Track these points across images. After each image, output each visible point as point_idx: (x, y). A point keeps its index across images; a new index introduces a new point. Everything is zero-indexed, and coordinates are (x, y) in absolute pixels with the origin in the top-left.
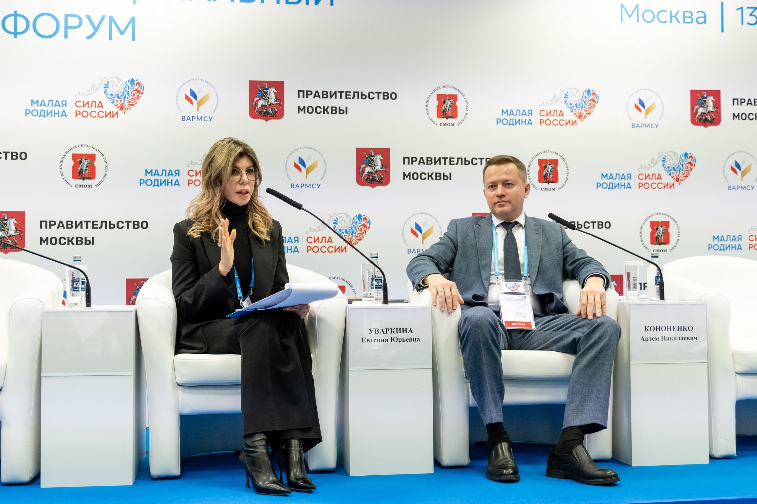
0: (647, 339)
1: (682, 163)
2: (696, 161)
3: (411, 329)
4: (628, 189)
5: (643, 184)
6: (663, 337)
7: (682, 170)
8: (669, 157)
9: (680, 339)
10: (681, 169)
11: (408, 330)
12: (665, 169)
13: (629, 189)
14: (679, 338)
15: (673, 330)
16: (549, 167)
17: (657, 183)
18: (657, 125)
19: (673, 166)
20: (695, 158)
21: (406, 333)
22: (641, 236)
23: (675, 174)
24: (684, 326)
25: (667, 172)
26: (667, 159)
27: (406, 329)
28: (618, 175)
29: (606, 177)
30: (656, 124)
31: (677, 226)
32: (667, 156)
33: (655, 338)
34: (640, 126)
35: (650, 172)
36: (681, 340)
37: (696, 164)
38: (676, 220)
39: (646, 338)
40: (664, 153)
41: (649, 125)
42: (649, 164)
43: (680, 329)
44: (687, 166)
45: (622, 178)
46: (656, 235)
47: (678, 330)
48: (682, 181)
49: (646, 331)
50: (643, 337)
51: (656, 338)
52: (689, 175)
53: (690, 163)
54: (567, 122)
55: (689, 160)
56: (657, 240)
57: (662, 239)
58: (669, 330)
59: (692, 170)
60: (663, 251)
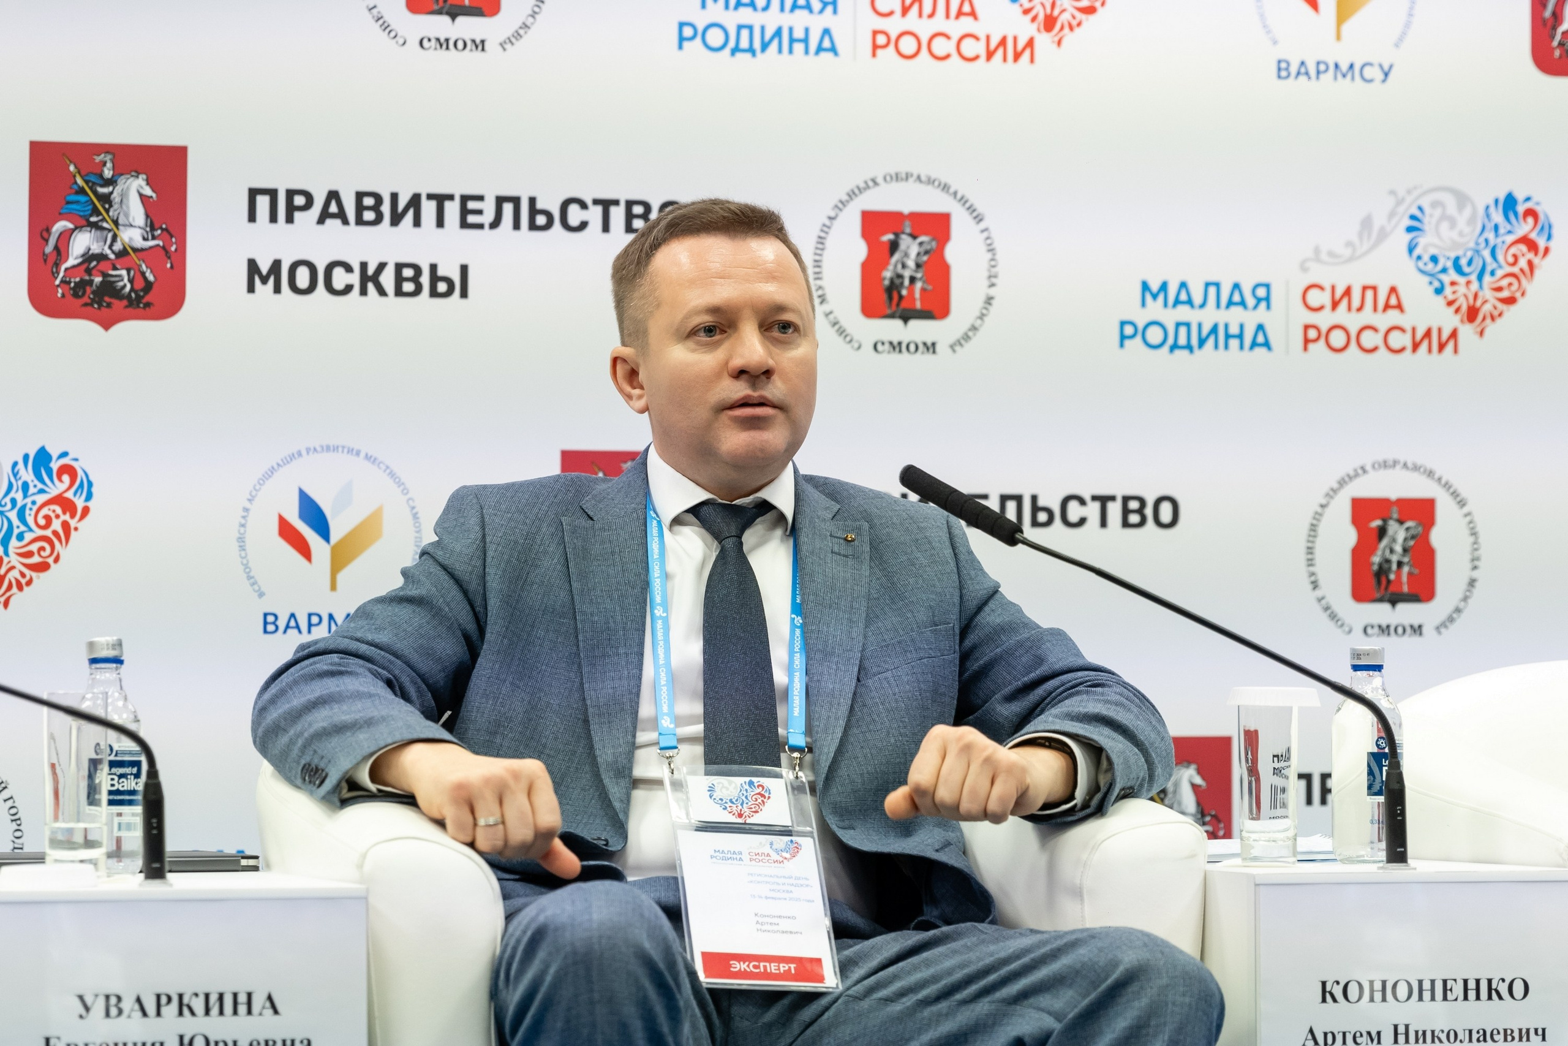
0: (1330, 1037)
1: (1492, 242)
2: (1555, 232)
3: (270, 998)
4: (1257, 350)
5: (1324, 330)
6: (1401, 1030)
7: (1493, 273)
8: (1438, 212)
9: (1475, 1036)
10: (1489, 269)
11: (258, 1002)
12: (1421, 264)
13: (1260, 351)
14: (1470, 1031)
15: (1445, 998)
16: (908, 247)
17: (1383, 329)
18: (1386, 68)
19: (1453, 255)
20: (1547, 217)
21: (249, 1012)
22: (1310, 562)
23: (1462, 289)
24: (1490, 981)
25: (1427, 279)
26: (1426, 220)
27: (249, 995)
28: (1212, 290)
29: (1161, 298)
30: (1381, 66)
31: (1468, 519)
32: (1427, 209)
33: (1365, 1034)
34: (1313, 72)
35: (1354, 276)
36: (1478, 1040)
37: (1552, 244)
38: (1464, 493)
39: (1326, 1034)
40: (1416, 193)
41: (1351, 66)
42: (1349, 244)
43: (1472, 994)
44: (1515, 257)
45: (1230, 303)
46: (1376, 559)
47: (1466, 998)
48: (1493, 318)
49: (1324, 1000)
50: (1311, 1031)
51: (1369, 1033)
52: (1523, 294)
53: (1525, 240)
54: (994, 44)
55: (1524, 228)
56: (1379, 582)
57: (1405, 578)
58: (1427, 995)
59: (1537, 273)
60: (1408, 630)
